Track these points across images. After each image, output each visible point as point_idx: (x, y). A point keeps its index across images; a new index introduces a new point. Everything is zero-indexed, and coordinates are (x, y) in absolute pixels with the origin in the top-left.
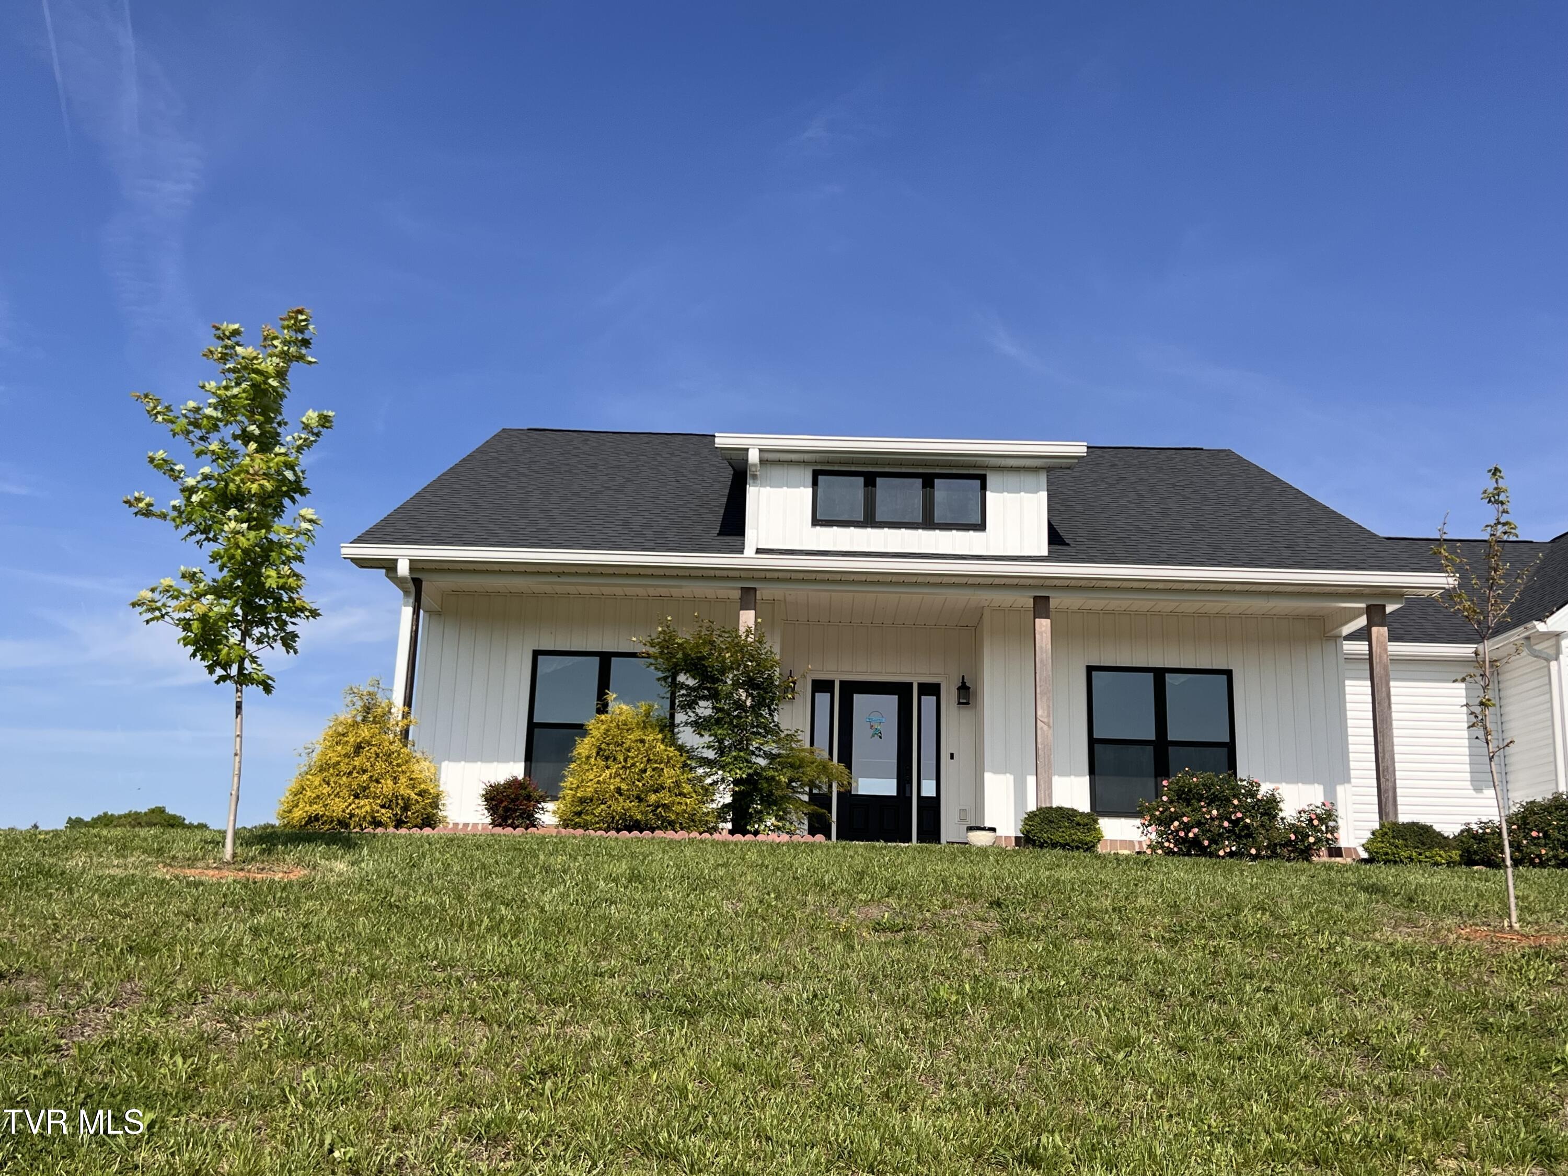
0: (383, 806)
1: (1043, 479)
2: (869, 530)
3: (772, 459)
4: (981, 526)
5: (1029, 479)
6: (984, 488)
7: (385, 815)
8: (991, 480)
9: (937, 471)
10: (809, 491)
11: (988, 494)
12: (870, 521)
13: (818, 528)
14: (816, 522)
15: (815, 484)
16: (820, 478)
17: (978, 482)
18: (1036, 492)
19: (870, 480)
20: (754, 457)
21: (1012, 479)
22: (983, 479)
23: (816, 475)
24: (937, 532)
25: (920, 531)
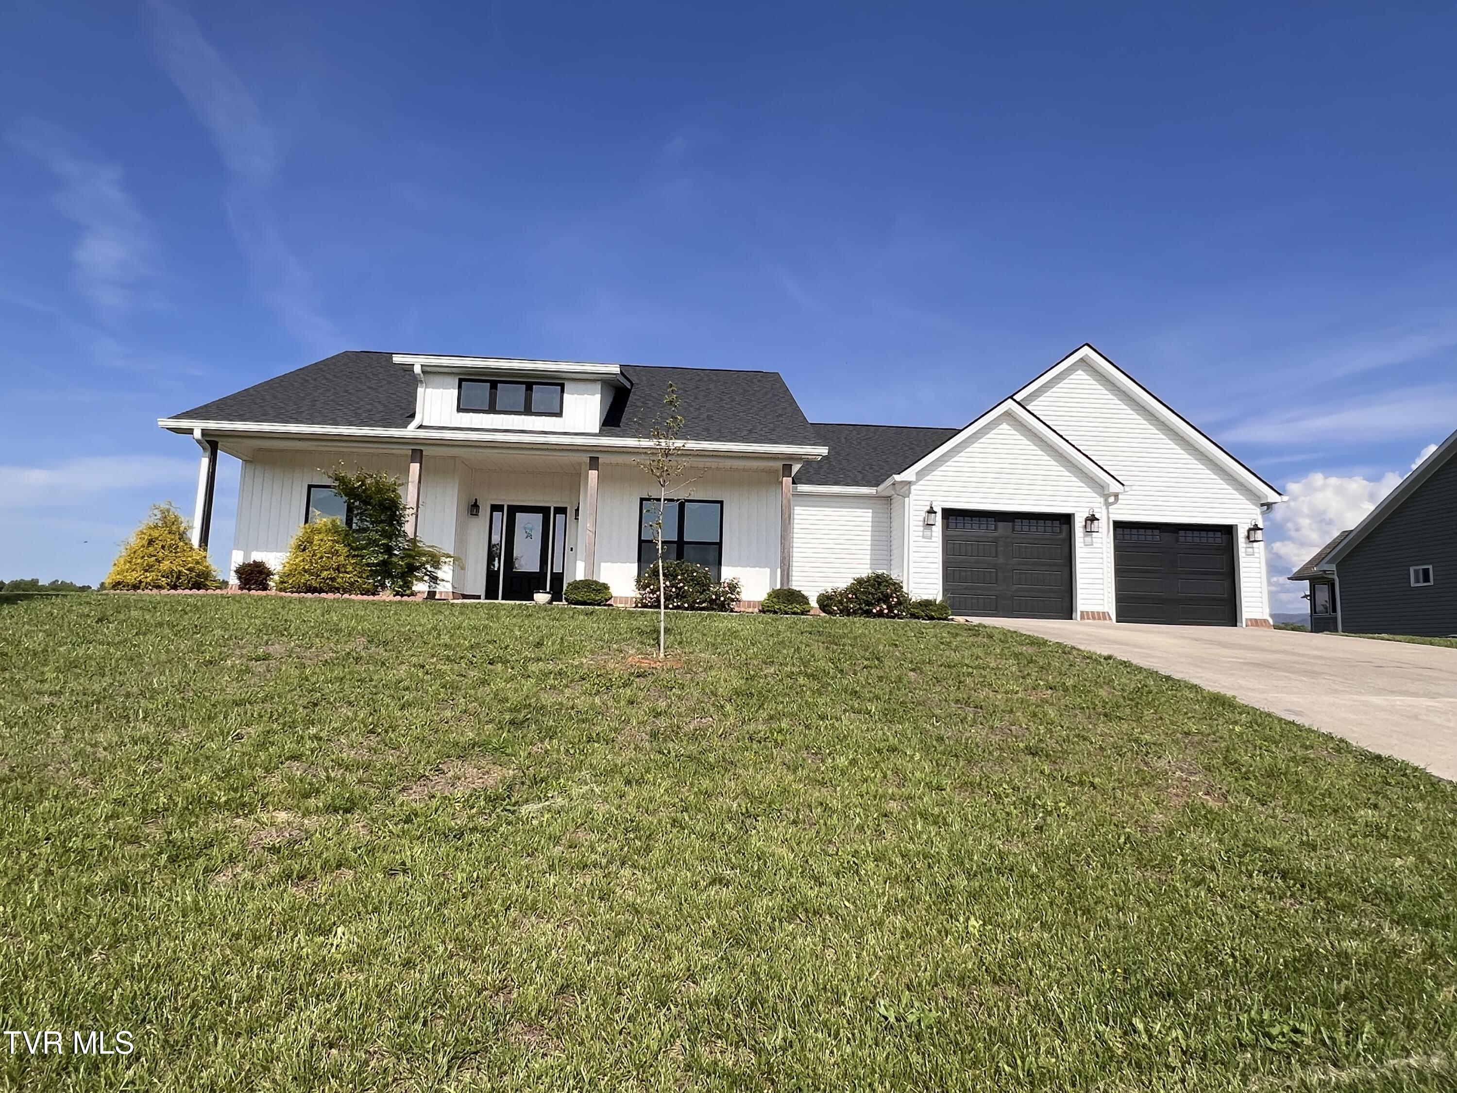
0: (163, 577)
1: (598, 386)
2: (492, 415)
3: (427, 371)
4: (559, 414)
5: (590, 386)
6: (563, 391)
7: (164, 581)
8: (568, 386)
9: (535, 380)
10: (457, 391)
11: (565, 395)
12: (492, 409)
13: (460, 414)
14: (460, 409)
15: (460, 387)
16: (463, 383)
17: (559, 387)
18: (594, 395)
19: (494, 385)
20: (417, 369)
21: (579, 386)
22: (562, 386)
23: (461, 381)
24: (533, 417)
25: (523, 417)
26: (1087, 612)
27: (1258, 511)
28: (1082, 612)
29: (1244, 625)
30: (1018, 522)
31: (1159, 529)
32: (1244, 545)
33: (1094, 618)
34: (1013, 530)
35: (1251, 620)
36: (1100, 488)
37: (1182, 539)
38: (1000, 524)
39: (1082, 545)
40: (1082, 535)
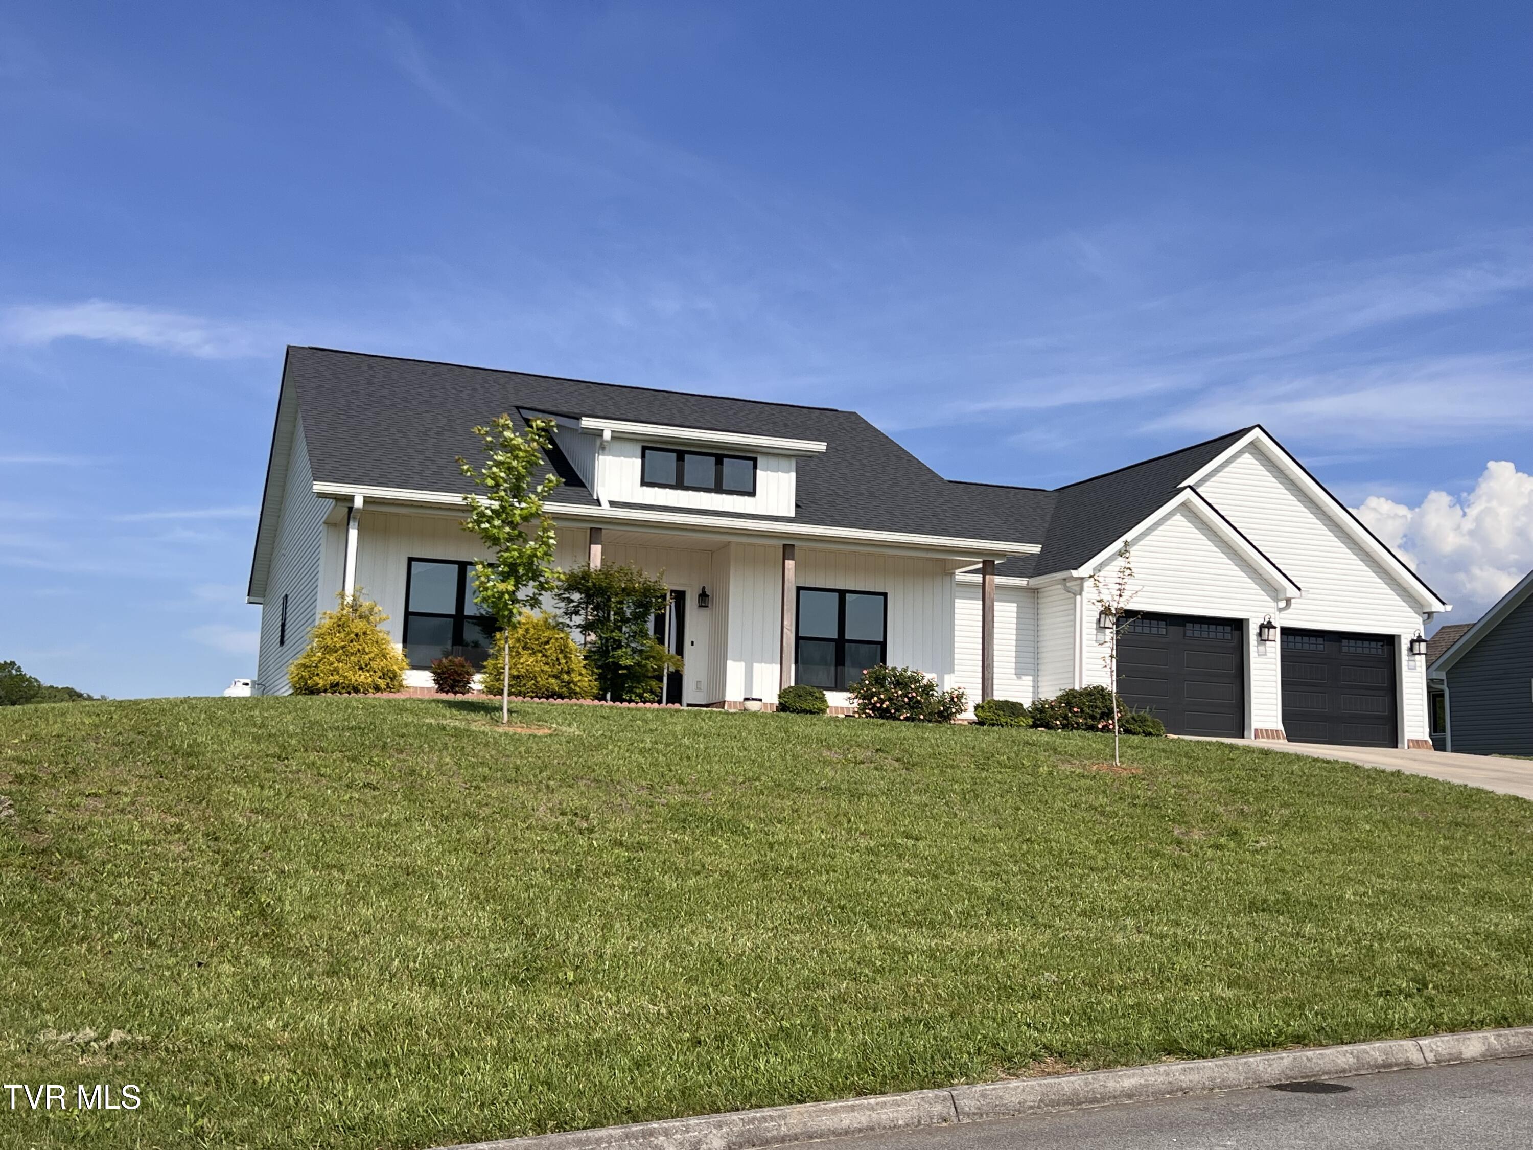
1: (793, 465)
2: (679, 491)
3: (618, 437)
4: (752, 494)
5: (784, 462)
6: (755, 467)
8: (761, 461)
9: (726, 453)
10: (639, 461)
11: (758, 471)
12: (679, 485)
13: (645, 488)
14: (644, 483)
15: (643, 456)
16: (647, 452)
17: (752, 462)
18: (788, 472)
19: (681, 456)
20: (607, 435)
21: (773, 461)
22: (755, 460)
23: (644, 449)
24: (724, 496)
25: (713, 495)
26: (1261, 730)
27: (1420, 620)
28: (1256, 730)
29: (1406, 747)
30: (1189, 626)
31: (1322, 637)
32: (1407, 658)
33: (1268, 737)
34: (1184, 635)
35: (1412, 740)
36: (1274, 592)
37: (1345, 649)
38: (1172, 628)
39: (1256, 655)
40: (1256, 643)
